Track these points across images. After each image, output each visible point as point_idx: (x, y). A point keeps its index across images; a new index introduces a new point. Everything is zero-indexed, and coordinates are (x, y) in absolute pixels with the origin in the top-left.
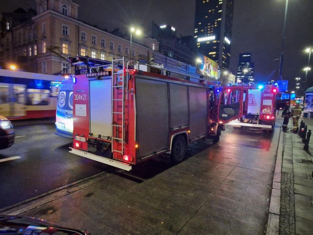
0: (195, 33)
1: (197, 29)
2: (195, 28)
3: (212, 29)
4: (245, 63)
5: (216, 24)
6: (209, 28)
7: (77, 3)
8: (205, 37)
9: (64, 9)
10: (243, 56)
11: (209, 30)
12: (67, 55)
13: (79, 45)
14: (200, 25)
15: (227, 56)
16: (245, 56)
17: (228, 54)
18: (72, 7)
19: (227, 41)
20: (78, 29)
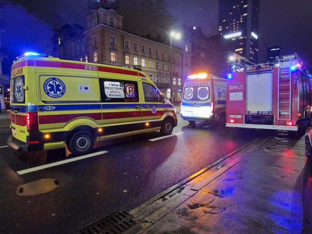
0: (219, 31)
1: (222, 27)
2: (220, 26)
3: (238, 25)
4: (274, 58)
5: (241, 20)
6: (234, 25)
7: (121, 15)
8: (230, 33)
9: (111, 21)
10: (272, 50)
11: (234, 26)
12: (115, 62)
13: (124, 52)
14: (224, 22)
15: (255, 51)
16: (274, 49)
17: (256, 49)
18: (118, 19)
19: (254, 35)
20: (123, 38)
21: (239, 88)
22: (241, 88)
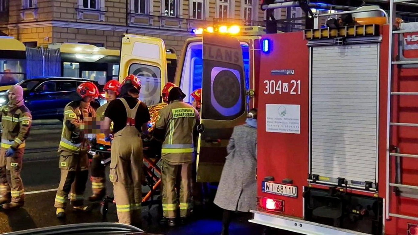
21: (290, 90)
22: (296, 90)
